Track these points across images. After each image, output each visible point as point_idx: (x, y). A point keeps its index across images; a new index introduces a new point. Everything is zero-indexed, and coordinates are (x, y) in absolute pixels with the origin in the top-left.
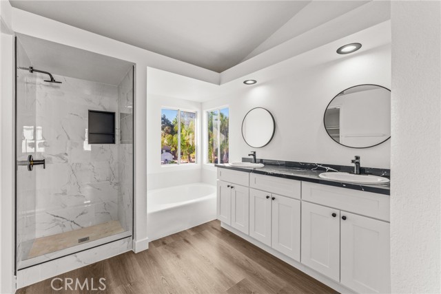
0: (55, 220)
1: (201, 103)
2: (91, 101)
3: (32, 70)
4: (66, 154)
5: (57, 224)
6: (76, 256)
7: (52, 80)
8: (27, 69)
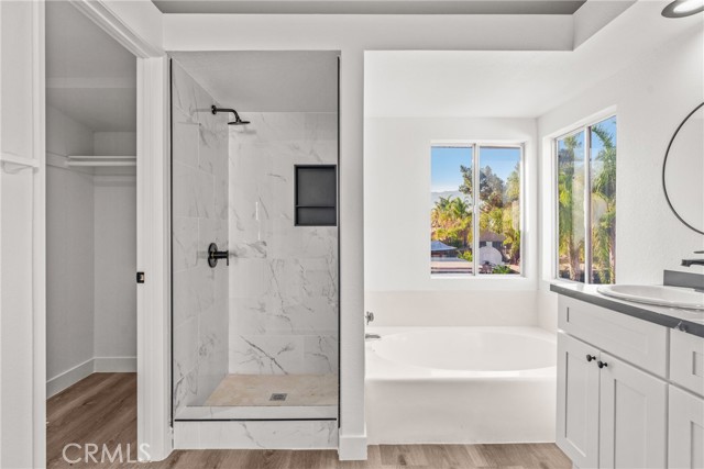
0: (250, 350)
1: (537, 119)
2: (298, 149)
3: (215, 110)
4: (264, 243)
5: (254, 358)
6: (244, 425)
7: (238, 121)
8: (207, 110)
